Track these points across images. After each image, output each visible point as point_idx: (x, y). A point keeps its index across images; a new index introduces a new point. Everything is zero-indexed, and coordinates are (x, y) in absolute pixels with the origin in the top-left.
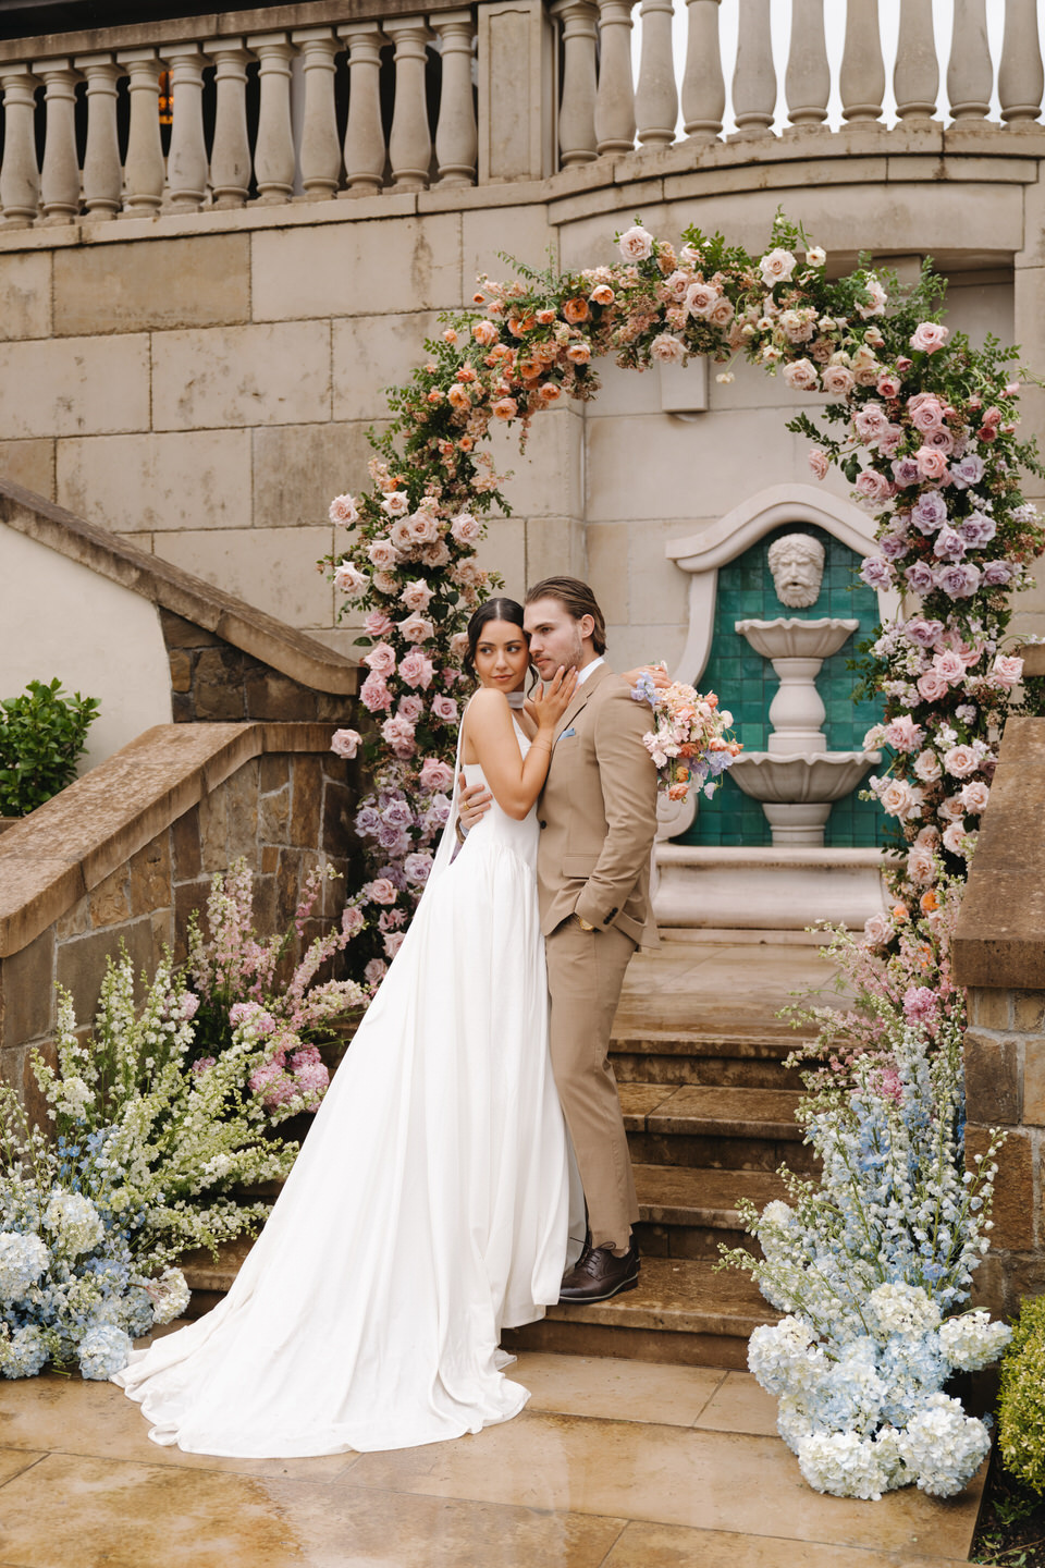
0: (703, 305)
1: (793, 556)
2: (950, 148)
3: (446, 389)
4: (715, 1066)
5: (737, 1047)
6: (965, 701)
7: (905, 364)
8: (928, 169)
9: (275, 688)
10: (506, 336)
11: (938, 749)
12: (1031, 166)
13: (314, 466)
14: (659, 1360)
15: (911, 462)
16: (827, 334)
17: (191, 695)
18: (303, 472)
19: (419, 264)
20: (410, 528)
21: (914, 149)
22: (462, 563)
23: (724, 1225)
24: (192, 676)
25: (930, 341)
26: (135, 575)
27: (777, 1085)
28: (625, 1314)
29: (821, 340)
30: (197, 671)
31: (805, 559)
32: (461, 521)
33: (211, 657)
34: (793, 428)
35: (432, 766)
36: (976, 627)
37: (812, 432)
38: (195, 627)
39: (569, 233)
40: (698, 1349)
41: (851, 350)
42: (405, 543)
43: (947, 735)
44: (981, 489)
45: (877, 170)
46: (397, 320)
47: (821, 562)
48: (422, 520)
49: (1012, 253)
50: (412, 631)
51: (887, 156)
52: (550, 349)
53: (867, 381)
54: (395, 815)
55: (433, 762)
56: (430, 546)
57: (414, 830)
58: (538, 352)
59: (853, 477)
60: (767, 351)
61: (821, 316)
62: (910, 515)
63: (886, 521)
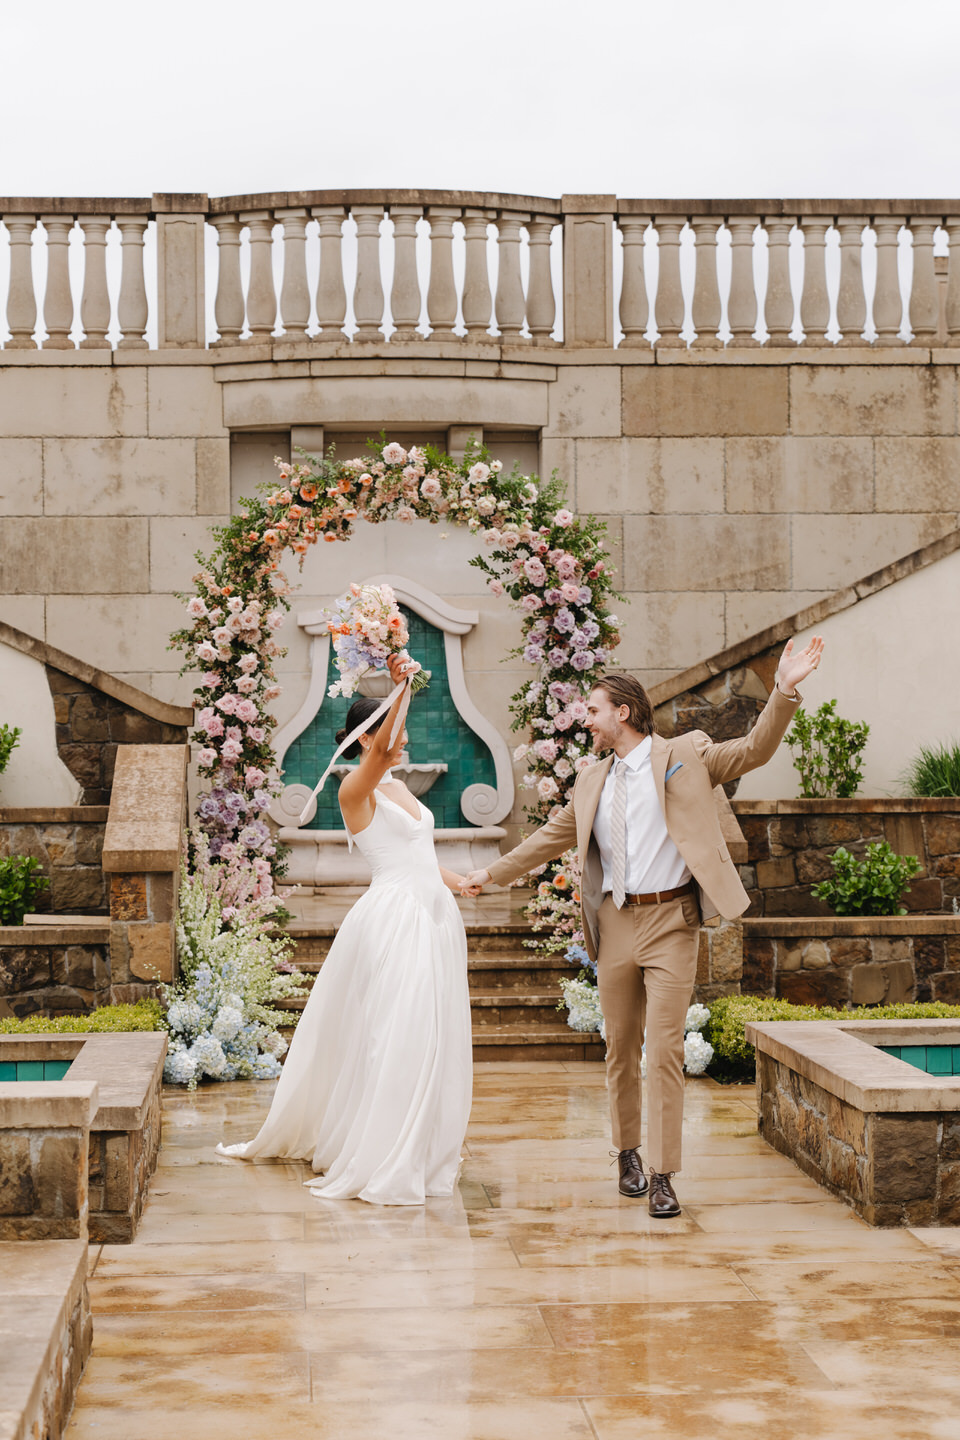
0: (431, 492)
2: (505, 358)
3: (261, 532)
5: (487, 928)
6: (581, 730)
7: (546, 532)
8: (491, 370)
9: (131, 721)
10: (299, 500)
11: (567, 758)
12: (553, 370)
13: (29, 549)
14: (524, 1060)
16: (502, 512)
17: (69, 726)
18: (20, 554)
19: (114, 402)
20: (242, 620)
21: (483, 357)
22: (268, 641)
23: (530, 1004)
24: (70, 713)
25: (565, 521)
26: (30, 644)
27: (509, 949)
28: (508, 1038)
29: (498, 514)
30: (73, 709)
33: (84, 700)
34: (473, 563)
35: (252, 772)
36: (586, 687)
37: (483, 565)
38: (75, 680)
39: (230, 389)
40: (544, 1052)
41: (518, 521)
42: (236, 630)
43: (573, 751)
44: (590, 607)
45: (458, 369)
46: (96, 443)
48: (250, 615)
49: (541, 428)
50: (245, 686)
51: (465, 360)
52: (336, 513)
53: (525, 540)
54: (236, 803)
55: (253, 769)
56: (252, 631)
57: (242, 814)
58: (328, 513)
59: (516, 597)
60: (471, 522)
61: (498, 501)
62: (552, 621)
63: (530, 622)
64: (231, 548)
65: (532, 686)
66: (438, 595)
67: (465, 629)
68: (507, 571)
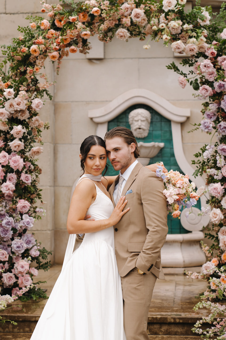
0: (138, 18)
1: (139, 117)
3: (29, 47)
4: (157, 326)
5: (166, 318)
7: (216, 44)
10: (53, 26)
15: (222, 83)
16: (187, 31)
20: (15, 104)
22: (34, 118)
27: (182, 334)
29: (184, 33)
31: (144, 119)
32: (36, 101)
34: (169, 68)
35: (22, 203)
37: (176, 69)
41: (197, 37)
42: (12, 110)
47: (149, 120)
48: (20, 100)
50: (15, 147)
52: (75, 33)
53: (202, 50)
54: (8, 223)
55: (22, 201)
56: (22, 111)
57: (14, 229)
58: (70, 33)
59: (196, 88)
60: (165, 37)
61: (184, 24)
62: (220, 104)
63: (206, 105)
64: (12, 58)
65: (207, 147)
66: (168, 100)
67: (183, 119)
68: (192, 72)
